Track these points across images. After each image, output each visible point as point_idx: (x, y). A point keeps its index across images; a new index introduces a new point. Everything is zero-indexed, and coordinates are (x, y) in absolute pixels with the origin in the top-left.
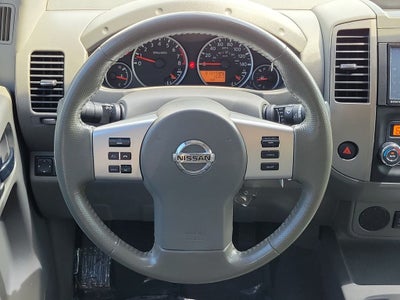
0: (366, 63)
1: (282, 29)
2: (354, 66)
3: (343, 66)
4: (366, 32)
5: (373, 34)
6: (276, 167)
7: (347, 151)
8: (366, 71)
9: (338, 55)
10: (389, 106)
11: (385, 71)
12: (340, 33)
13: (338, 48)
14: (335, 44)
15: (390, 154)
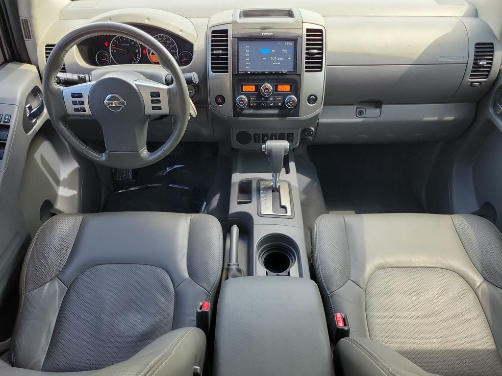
0: (227, 50)
1: (181, 30)
2: (221, 52)
3: (215, 52)
4: (226, 31)
5: (230, 33)
6: (160, 108)
7: (220, 100)
8: (227, 54)
9: (212, 45)
10: (239, 75)
11: (236, 54)
12: (213, 32)
13: (213, 41)
14: (211, 39)
15: (240, 102)
